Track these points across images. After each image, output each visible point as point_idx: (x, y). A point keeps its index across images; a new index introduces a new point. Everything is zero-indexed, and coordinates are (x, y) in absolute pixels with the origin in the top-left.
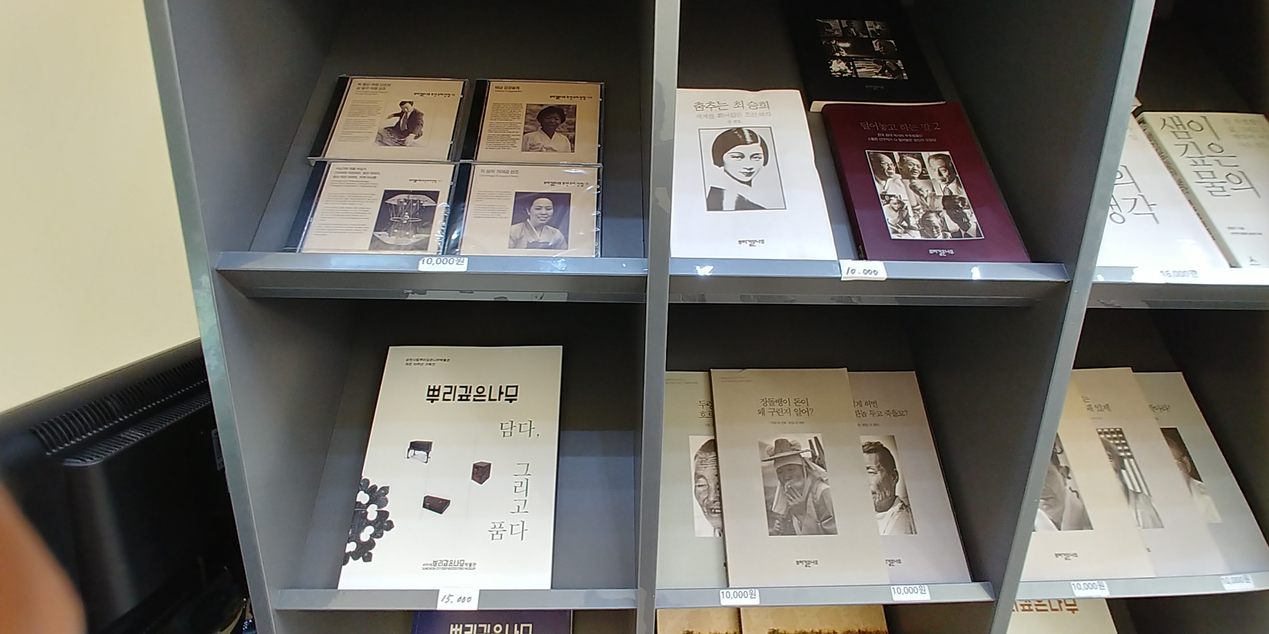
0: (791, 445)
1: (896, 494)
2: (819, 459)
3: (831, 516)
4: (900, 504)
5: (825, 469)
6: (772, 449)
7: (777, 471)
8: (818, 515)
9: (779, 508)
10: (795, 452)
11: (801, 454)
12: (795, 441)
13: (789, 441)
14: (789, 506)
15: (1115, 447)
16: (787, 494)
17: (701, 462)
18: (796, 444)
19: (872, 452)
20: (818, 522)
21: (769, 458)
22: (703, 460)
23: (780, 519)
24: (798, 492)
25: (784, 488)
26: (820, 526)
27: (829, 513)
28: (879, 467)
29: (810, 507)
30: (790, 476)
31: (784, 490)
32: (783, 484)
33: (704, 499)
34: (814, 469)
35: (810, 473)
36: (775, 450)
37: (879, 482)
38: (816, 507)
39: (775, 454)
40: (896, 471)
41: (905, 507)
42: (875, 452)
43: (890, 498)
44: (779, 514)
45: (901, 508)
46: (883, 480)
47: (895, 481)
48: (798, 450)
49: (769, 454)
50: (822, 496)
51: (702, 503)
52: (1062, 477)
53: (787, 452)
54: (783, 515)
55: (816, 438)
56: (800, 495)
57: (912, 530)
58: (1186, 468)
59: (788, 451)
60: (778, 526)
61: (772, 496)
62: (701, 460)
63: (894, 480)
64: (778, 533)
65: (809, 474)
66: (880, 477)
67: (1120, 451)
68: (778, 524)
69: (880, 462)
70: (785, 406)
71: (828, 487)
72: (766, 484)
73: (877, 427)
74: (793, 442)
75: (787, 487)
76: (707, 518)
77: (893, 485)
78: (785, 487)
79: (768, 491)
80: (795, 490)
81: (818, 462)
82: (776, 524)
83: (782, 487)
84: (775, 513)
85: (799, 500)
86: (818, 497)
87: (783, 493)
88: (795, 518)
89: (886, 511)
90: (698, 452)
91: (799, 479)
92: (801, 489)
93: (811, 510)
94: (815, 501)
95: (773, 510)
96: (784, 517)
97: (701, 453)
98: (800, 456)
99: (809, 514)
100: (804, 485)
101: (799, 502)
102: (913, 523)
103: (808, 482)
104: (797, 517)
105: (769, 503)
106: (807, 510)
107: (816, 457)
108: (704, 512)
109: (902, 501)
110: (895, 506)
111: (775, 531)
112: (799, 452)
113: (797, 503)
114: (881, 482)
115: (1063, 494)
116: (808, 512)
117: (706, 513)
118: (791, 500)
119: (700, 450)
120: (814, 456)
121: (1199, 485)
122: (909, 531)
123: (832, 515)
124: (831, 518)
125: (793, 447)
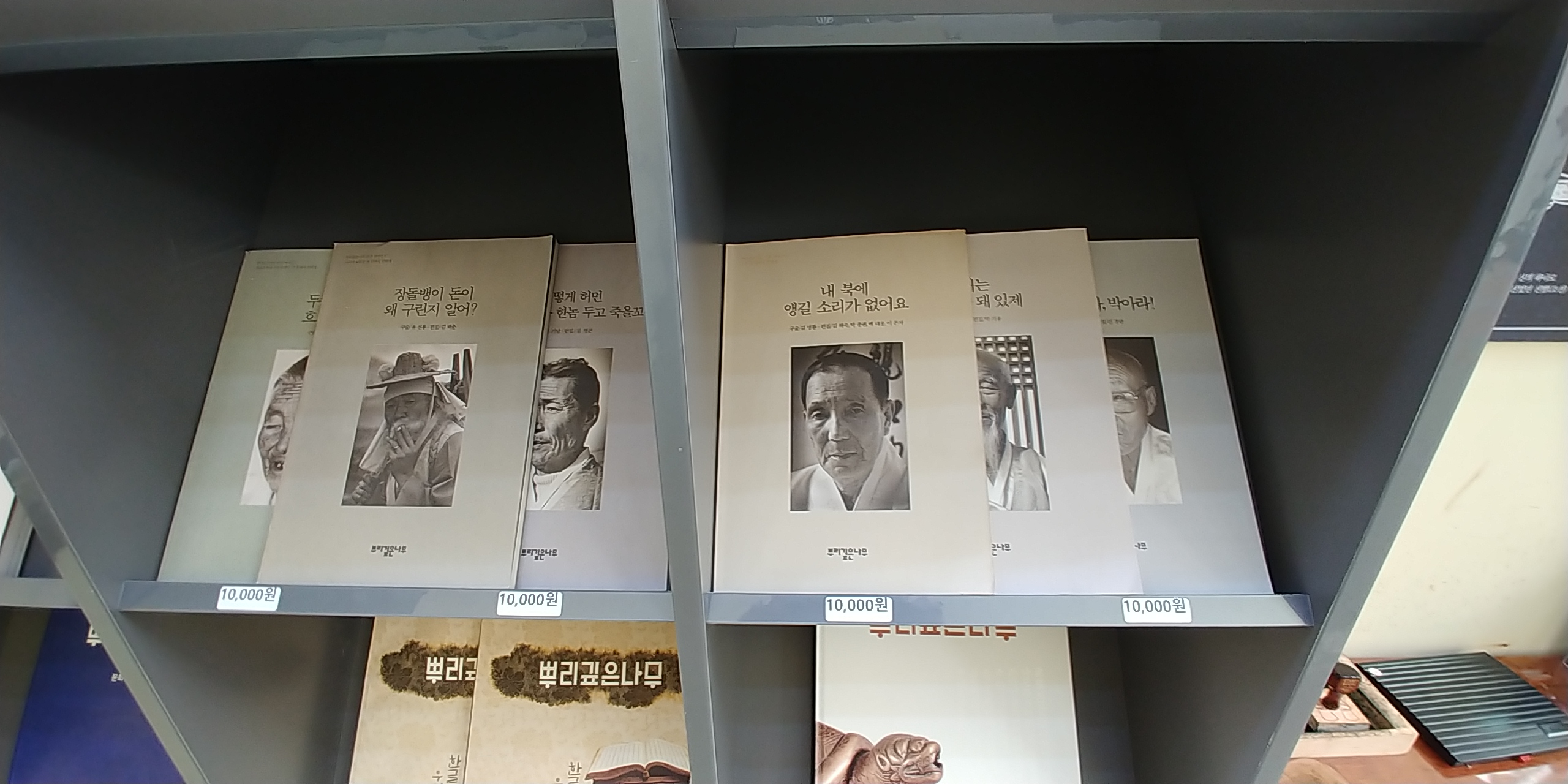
0: (423, 363)
1: (585, 445)
2: (462, 385)
3: (451, 477)
4: (586, 461)
5: (466, 402)
6: (389, 369)
7: (386, 404)
8: (429, 475)
9: (371, 463)
10: (426, 374)
11: (435, 377)
12: (431, 356)
13: (422, 356)
14: (390, 458)
15: (1006, 368)
16: (391, 441)
17: (285, 390)
18: (432, 360)
19: (565, 376)
20: (427, 486)
21: (381, 383)
22: (288, 386)
23: (368, 480)
24: (409, 438)
25: (389, 431)
26: (428, 493)
27: (449, 471)
28: (568, 400)
29: (422, 461)
30: (405, 413)
31: (389, 435)
32: (389, 425)
33: (270, 446)
34: (448, 401)
35: (439, 407)
36: (393, 371)
37: (562, 425)
38: (432, 462)
39: (394, 374)
40: (598, 407)
41: (595, 465)
42: (569, 376)
43: (573, 450)
44: (369, 472)
45: (587, 467)
46: (570, 421)
47: (589, 423)
48: (432, 371)
49: (382, 377)
50: (446, 446)
51: (265, 453)
52: (884, 418)
53: (413, 374)
54: (375, 474)
55: (467, 352)
56: (411, 442)
57: (593, 503)
58: (1147, 407)
59: (414, 372)
60: (361, 491)
61: (366, 443)
62: (284, 387)
63: (588, 421)
64: (357, 502)
65: (437, 409)
66: (566, 417)
67: (1016, 375)
68: (362, 488)
69: (574, 393)
70: (433, 300)
71: (463, 430)
72: (362, 425)
73: (588, 334)
74: (428, 357)
75: (395, 429)
76: (265, 476)
77: (585, 429)
78: (393, 428)
79: (362, 435)
80: (407, 434)
81: (457, 390)
82: (358, 487)
83: (387, 430)
84: (362, 470)
85: (407, 450)
86: (440, 446)
87: (384, 439)
88: (393, 478)
89: (560, 471)
90: (284, 375)
91: (419, 416)
92: (417, 433)
93: (423, 467)
94: (434, 453)
95: (360, 465)
96: (376, 476)
97: (288, 377)
98: (433, 380)
99: (417, 472)
100: (422, 428)
101: (407, 455)
102: (599, 492)
103: (432, 422)
104: (395, 478)
105: (357, 453)
106: (416, 466)
107: (457, 382)
108: (265, 467)
109: (591, 456)
110: (576, 464)
111: (353, 498)
112: (433, 373)
113: (403, 455)
114: (565, 424)
115: (876, 448)
116: (416, 470)
117: (268, 469)
118: (395, 450)
119: (289, 371)
120: (454, 380)
121: (1160, 438)
122: (587, 504)
123: (453, 476)
124: (449, 481)
125: (425, 366)
